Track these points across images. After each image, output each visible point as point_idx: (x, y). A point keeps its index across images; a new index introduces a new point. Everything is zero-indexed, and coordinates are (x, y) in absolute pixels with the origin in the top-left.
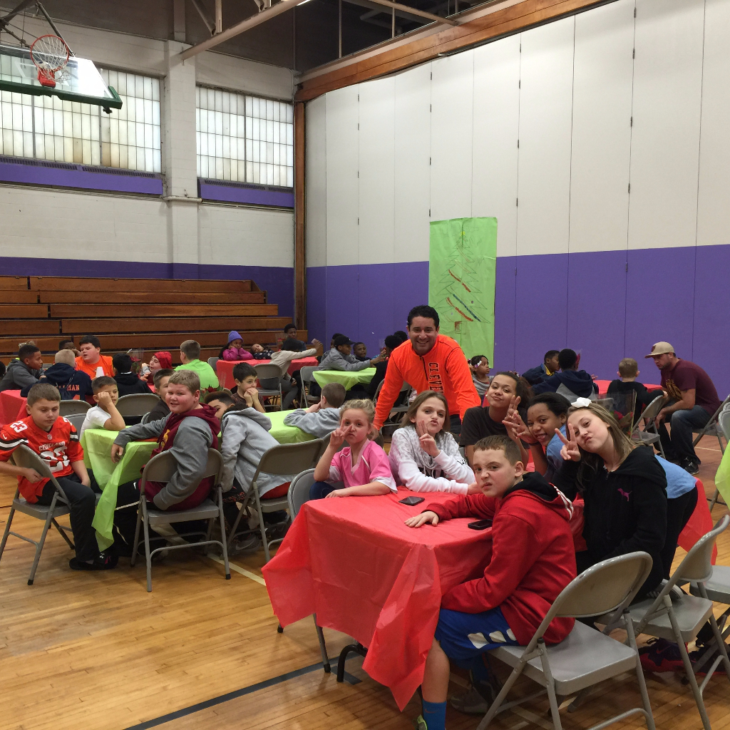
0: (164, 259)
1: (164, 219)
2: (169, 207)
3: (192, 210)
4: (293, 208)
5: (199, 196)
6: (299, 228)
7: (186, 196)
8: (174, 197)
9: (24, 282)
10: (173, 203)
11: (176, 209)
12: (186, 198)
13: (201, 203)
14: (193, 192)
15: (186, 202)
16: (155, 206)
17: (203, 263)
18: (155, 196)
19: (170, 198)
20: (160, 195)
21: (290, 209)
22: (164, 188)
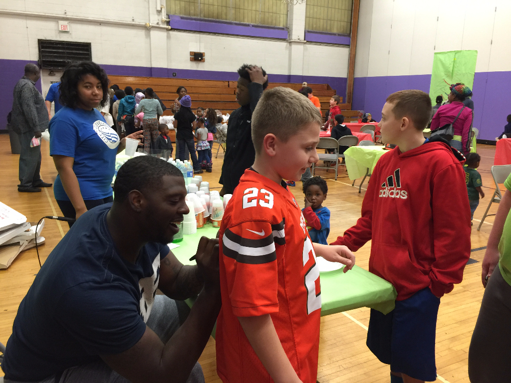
0: (286, 73)
1: (288, 51)
2: (290, 45)
3: (301, 47)
4: (349, 45)
5: (305, 40)
6: (352, 56)
7: (299, 39)
8: (293, 40)
9: (227, 84)
10: (293, 43)
11: (294, 46)
12: (299, 41)
13: (305, 43)
14: (302, 38)
15: (298, 43)
16: (283, 44)
17: (304, 75)
18: (284, 40)
19: (292, 40)
20: (285, 39)
21: (348, 45)
22: (288, 36)
